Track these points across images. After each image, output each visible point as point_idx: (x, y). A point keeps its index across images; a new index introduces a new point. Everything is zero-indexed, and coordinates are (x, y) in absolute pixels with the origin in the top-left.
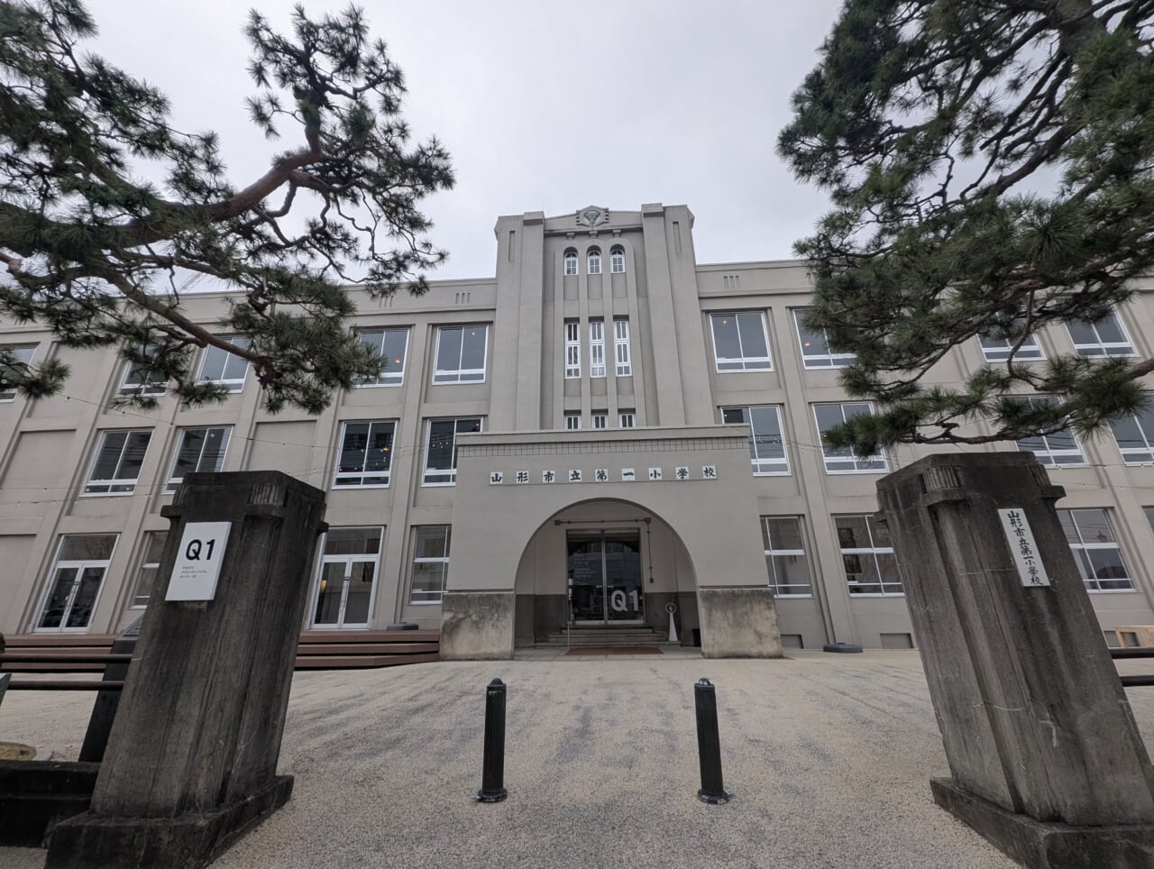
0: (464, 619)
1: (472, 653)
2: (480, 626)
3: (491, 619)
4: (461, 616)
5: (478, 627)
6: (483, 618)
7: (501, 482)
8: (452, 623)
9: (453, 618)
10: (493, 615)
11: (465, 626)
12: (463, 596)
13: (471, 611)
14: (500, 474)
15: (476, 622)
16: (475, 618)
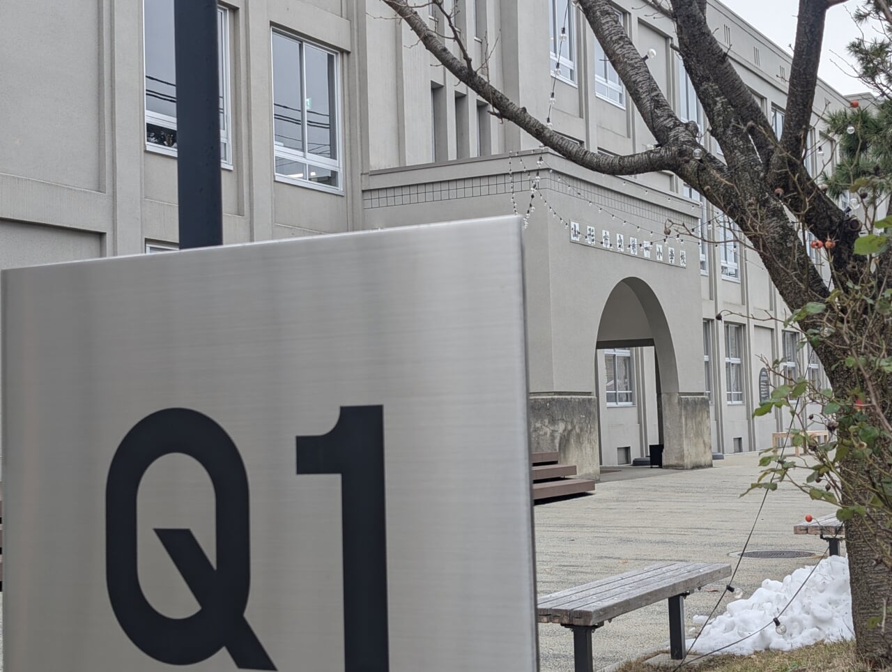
0: (571, 431)
2: (581, 440)
3: (587, 431)
4: (570, 427)
6: (582, 429)
7: (578, 239)
8: (565, 436)
9: (565, 429)
10: (587, 426)
11: (572, 440)
12: (569, 402)
14: (577, 226)
15: (579, 436)
16: (578, 430)
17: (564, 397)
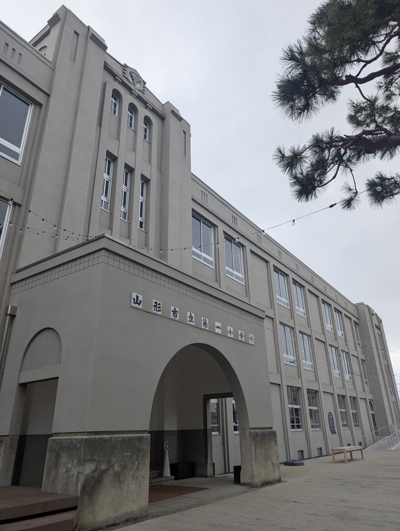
0: (107, 470)
1: (113, 515)
2: (122, 478)
3: (132, 468)
4: (103, 467)
5: (120, 481)
6: (124, 467)
7: (140, 307)
8: (93, 477)
9: (95, 470)
10: (133, 463)
11: (107, 480)
12: (105, 440)
13: (114, 460)
14: (141, 298)
15: (118, 475)
16: (117, 468)
17: (99, 436)
